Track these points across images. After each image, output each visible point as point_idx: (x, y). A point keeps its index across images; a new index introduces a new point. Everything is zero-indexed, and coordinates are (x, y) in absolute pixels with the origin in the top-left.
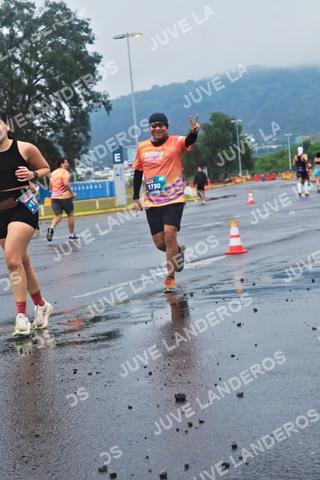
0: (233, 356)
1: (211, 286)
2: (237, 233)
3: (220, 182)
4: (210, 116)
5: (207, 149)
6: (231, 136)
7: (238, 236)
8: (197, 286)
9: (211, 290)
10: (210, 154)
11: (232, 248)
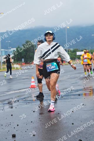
0: (32, 122)
1: (25, 98)
2: (34, 81)
3: (28, 64)
4: (25, 42)
5: (24, 52)
6: (32, 48)
7: (34, 82)
8: (20, 98)
9: (25, 100)
10: (25, 54)
11: (32, 86)
